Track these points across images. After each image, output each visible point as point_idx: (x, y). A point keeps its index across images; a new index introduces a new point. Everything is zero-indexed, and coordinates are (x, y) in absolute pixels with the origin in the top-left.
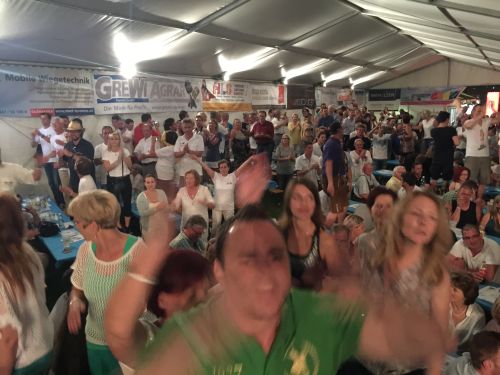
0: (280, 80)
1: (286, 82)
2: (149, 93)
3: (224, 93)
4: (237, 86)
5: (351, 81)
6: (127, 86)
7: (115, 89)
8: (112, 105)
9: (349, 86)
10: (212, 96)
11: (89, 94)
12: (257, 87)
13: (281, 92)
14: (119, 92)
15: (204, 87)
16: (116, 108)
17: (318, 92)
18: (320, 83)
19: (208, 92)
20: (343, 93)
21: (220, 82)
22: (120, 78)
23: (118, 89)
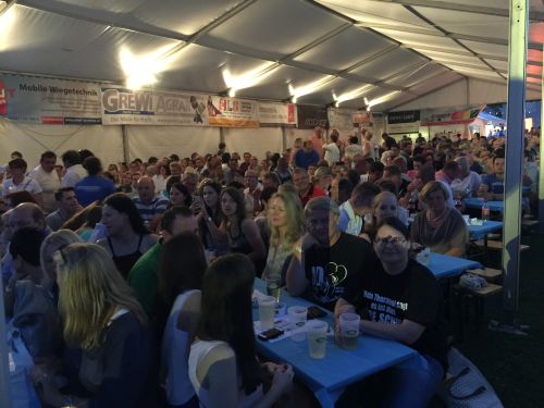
2: (154, 107)
3: (231, 110)
4: (243, 103)
5: (366, 102)
7: (121, 101)
8: (119, 116)
9: (364, 108)
10: (218, 112)
11: (96, 105)
12: (264, 106)
13: (291, 111)
15: (210, 103)
16: (122, 119)
17: (331, 113)
18: (333, 104)
19: (214, 108)
20: (359, 115)
21: (226, 99)
22: (127, 91)
23: (125, 102)
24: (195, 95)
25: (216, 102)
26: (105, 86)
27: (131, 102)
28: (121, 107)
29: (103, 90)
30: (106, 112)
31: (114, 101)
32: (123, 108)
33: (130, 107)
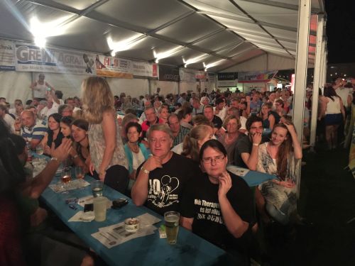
0: (153, 60)
1: (157, 62)
2: (56, 59)
6: (40, 54)
7: (31, 55)
8: (29, 65)
9: (203, 69)
10: (103, 66)
12: (137, 64)
13: (155, 69)
14: (34, 57)
15: (97, 60)
16: (31, 67)
17: (181, 71)
18: (183, 65)
19: (100, 63)
21: (109, 57)
22: (35, 48)
25: (102, 59)
26: (18, 43)
29: (17, 46)
30: (19, 62)
32: (32, 60)
33: (37, 59)
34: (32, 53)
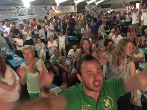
0: (74, 4)
1: (76, 5)
2: (34, 11)
3: (58, 10)
4: (61, 7)
5: (96, 3)
6: (27, 10)
7: (23, 11)
9: (95, 4)
10: (54, 11)
11: (15, 13)
12: (67, 7)
13: (75, 8)
14: (25, 12)
16: (24, 17)
17: (86, 7)
18: (87, 4)
19: (52, 10)
20: (94, 7)
21: (56, 6)
22: (24, 7)
23: (24, 11)
24: (46, 6)
25: (53, 7)
26: (17, 7)
27: (26, 11)
28: (23, 13)
29: (17, 8)
30: (19, 16)
31: (21, 11)
32: (24, 14)
33: (26, 13)
34: (24, 10)
